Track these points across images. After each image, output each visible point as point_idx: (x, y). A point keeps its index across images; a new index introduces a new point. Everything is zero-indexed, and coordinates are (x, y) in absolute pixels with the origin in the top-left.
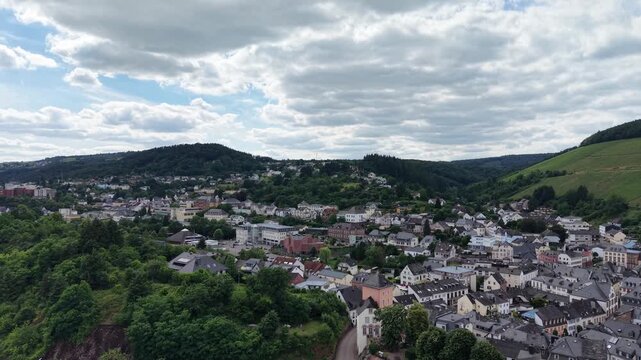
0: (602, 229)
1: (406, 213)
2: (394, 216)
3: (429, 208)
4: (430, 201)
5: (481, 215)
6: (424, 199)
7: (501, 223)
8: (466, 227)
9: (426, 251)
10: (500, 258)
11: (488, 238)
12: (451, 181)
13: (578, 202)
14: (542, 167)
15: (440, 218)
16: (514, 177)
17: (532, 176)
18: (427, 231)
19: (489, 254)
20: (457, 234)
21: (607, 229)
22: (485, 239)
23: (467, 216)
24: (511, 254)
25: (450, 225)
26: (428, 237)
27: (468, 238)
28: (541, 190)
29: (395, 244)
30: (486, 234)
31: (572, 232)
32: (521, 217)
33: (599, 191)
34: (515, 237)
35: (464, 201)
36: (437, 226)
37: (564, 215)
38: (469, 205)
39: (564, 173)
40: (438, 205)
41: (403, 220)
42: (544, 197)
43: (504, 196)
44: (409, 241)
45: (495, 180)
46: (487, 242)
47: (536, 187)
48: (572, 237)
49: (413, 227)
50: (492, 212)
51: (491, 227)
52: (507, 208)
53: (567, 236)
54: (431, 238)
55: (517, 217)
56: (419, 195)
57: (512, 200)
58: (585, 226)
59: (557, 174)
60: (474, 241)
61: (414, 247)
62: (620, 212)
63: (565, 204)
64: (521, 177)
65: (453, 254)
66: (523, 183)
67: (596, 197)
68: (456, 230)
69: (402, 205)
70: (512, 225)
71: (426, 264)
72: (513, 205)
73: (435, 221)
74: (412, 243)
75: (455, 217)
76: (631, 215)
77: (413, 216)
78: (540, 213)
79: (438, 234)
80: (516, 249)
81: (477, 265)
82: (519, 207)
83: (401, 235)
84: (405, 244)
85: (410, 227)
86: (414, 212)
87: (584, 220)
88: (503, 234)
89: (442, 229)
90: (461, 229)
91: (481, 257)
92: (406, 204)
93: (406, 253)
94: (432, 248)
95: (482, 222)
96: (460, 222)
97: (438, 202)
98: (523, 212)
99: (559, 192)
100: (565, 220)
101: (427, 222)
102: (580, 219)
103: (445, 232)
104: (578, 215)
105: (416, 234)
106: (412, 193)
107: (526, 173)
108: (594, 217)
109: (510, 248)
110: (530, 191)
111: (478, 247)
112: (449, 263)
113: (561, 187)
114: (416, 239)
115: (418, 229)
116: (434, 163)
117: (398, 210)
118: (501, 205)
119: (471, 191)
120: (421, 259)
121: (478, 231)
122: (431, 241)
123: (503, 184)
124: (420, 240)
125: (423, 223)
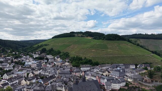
0: (56, 57)
1: (5, 57)
2: (1, 58)
3: (13, 55)
4: (13, 53)
5: (28, 56)
6: (11, 52)
7: (33, 58)
8: (24, 60)
9: (12, 68)
10: (33, 67)
11: (30, 62)
12: (20, 46)
13: (51, 52)
14: (44, 43)
15: (16, 58)
16: (37, 46)
17: (41, 45)
18: (12, 62)
19: (30, 66)
20: (22, 62)
21: (57, 57)
22: (29, 63)
23: (24, 57)
24: (36, 66)
25: (19, 59)
26: (12, 64)
27: (25, 63)
28: (43, 49)
29: (1, 67)
30: (30, 61)
31: (50, 59)
32: (38, 56)
33: (56, 49)
34: (37, 61)
35: (23, 52)
36: (16, 60)
37: (48, 55)
38: (25, 53)
39: (48, 45)
40: (16, 54)
41: (4, 59)
42: (44, 51)
43: (34, 51)
44: (6, 65)
45: (32, 46)
46: (30, 63)
47: (42, 48)
48: (50, 60)
49: (8, 61)
50: (31, 55)
51: (31, 59)
52: (35, 54)
53: (49, 60)
54: (14, 64)
55: (37, 56)
56: (10, 51)
57: (36, 51)
58: (52, 57)
59: (47, 45)
60: (26, 63)
61: (8, 67)
62: (59, 53)
63: (48, 52)
64: (38, 46)
65: (20, 68)
66: (39, 47)
67: (55, 50)
68: (21, 61)
69: (4, 54)
70: (36, 58)
71: (12, 72)
72: (36, 53)
73: (15, 59)
74: (7, 66)
75: (21, 57)
76: (61, 54)
77: (8, 58)
78: (43, 54)
79: (16, 62)
80: (37, 65)
81: (27, 70)
82: (38, 53)
83: (3, 64)
84: (5, 67)
85: (6, 61)
86: (8, 56)
87: (52, 56)
88: (34, 61)
89: (17, 61)
90: (23, 60)
91: (28, 67)
92: (5, 54)
93: (5, 69)
94: (14, 67)
95: (28, 58)
96: (22, 59)
97: (16, 53)
98: (39, 55)
99: (47, 49)
100: (48, 56)
101: (12, 59)
102: (51, 56)
103: (18, 62)
104: (51, 55)
105: (9, 63)
106: (7, 50)
107: (40, 44)
108: (54, 55)
109: (36, 64)
110: (41, 49)
111: (27, 65)
112: (19, 71)
113: (48, 48)
114: (9, 65)
115: (9, 61)
116: (15, 41)
117: (3, 56)
118: (33, 53)
119: (25, 49)
120: (10, 71)
121: (28, 60)
122: (14, 65)
123: (34, 47)
124: (10, 65)
125: (11, 59)
